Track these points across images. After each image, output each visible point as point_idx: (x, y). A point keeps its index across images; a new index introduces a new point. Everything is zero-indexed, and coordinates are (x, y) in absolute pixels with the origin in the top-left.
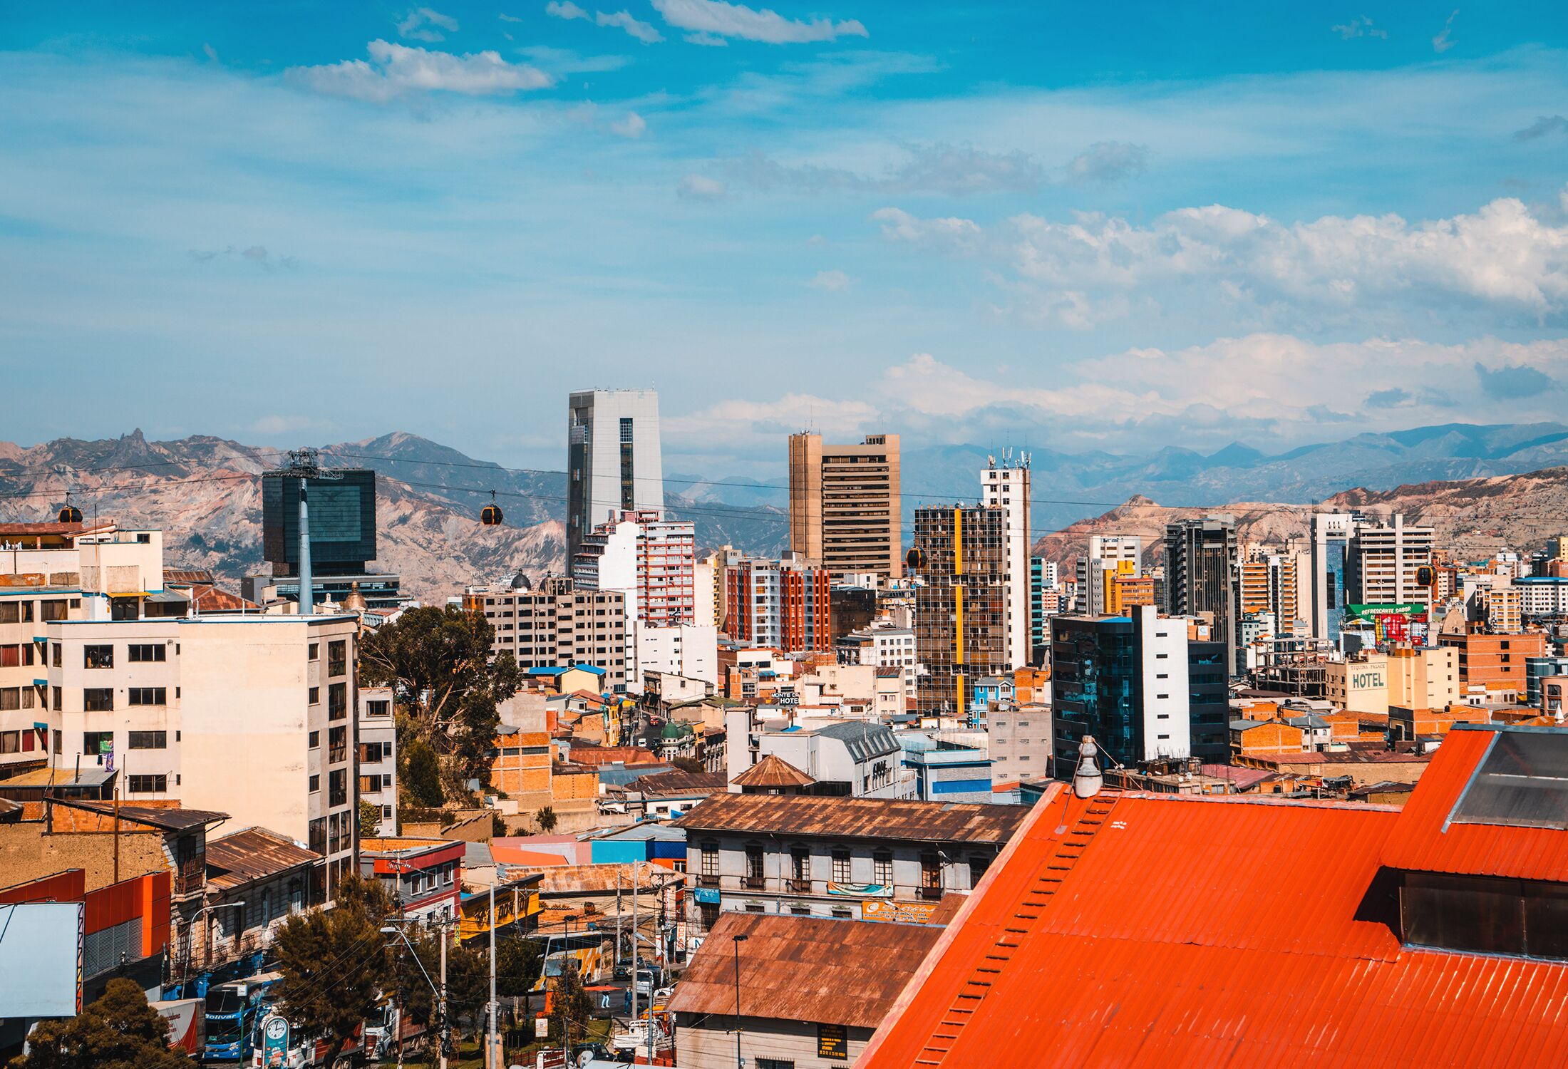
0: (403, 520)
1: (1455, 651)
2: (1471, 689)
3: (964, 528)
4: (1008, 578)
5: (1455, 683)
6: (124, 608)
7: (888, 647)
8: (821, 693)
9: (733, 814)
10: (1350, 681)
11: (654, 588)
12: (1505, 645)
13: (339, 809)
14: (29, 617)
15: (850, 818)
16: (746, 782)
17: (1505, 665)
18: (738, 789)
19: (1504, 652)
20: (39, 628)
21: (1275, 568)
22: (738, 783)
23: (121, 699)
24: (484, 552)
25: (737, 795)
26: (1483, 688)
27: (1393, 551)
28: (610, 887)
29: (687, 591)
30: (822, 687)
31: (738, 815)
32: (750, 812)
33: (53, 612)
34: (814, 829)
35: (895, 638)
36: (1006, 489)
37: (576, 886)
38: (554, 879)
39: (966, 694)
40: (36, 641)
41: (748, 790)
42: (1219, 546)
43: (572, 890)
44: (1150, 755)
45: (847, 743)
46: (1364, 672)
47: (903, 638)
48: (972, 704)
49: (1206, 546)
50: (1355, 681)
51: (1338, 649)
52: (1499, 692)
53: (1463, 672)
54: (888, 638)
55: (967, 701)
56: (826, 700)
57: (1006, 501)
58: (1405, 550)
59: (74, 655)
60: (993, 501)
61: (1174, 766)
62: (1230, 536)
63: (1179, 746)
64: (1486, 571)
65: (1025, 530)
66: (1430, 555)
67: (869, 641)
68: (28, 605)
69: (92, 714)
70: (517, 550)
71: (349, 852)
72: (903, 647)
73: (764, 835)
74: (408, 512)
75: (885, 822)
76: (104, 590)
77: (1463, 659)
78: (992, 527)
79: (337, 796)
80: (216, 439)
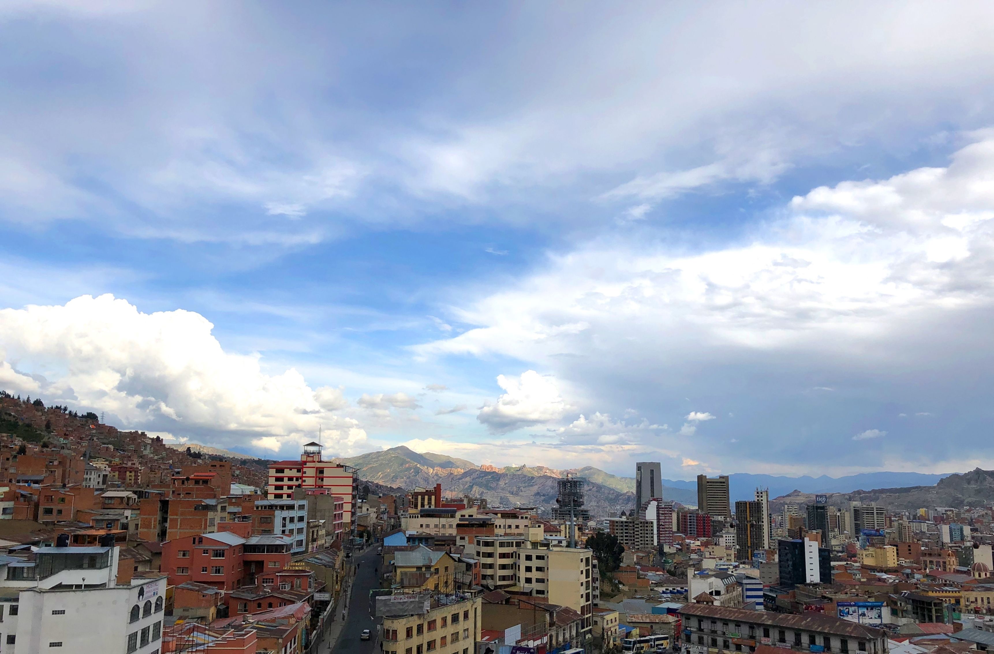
0: (590, 490)
1: (895, 548)
2: (900, 559)
3: (750, 507)
4: (763, 522)
5: (895, 557)
6: (535, 545)
7: (727, 538)
8: (710, 554)
9: (694, 609)
10: (864, 555)
11: (661, 519)
12: (909, 546)
13: (588, 603)
14: (512, 546)
15: (728, 613)
16: (697, 599)
17: (910, 552)
18: (695, 601)
19: (909, 548)
20: (514, 549)
21: (838, 516)
22: (695, 599)
23: (534, 569)
24: (611, 499)
25: (694, 603)
26: (904, 559)
27: (873, 513)
28: (657, 621)
29: (670, 520)
30: (710, 553)
31: (696, 610)
32: (699, 609)
33: (518, 544)
34: (717, 616)
35: (730, 535)
36: (762, 497)
37: (648, 621)
38: (642, 618)
39: (751, 555)
40: (514, 552)
41: (698, 602)
42: (823, 511)
43: (647, 621)
44: (808, 581)
45: (722, 580)
46: (868, 553)
47: (732, 536)
48: (753, 558)
49: (819, 511)
50: (866, 555)
51: (859, 541)
52: (908, 560)
53: (897, 553)
54: (727, 536)
55: (752, 557)
56: (711, 556)
57: (762, 500)
58: (877, 513)
59: (523, 557)
60: (758, 500)
61: (815, 585)
62: (825, 508)
63: (816, 578)
64: (901, 520)
65: (767, 510)
66: (884, 514)
67: (722, 537)
68: (512, 543)
69: (527, 573)
70: (620, 499)
71: (591, 615)
72: (732, 538)
73: (704, 617)
74: (591, 488)
75: (738, 615)
76: (530, 540)
77: (897, 550)
78: (758, 507)
79: (588, 600)
80: (543, 467)
